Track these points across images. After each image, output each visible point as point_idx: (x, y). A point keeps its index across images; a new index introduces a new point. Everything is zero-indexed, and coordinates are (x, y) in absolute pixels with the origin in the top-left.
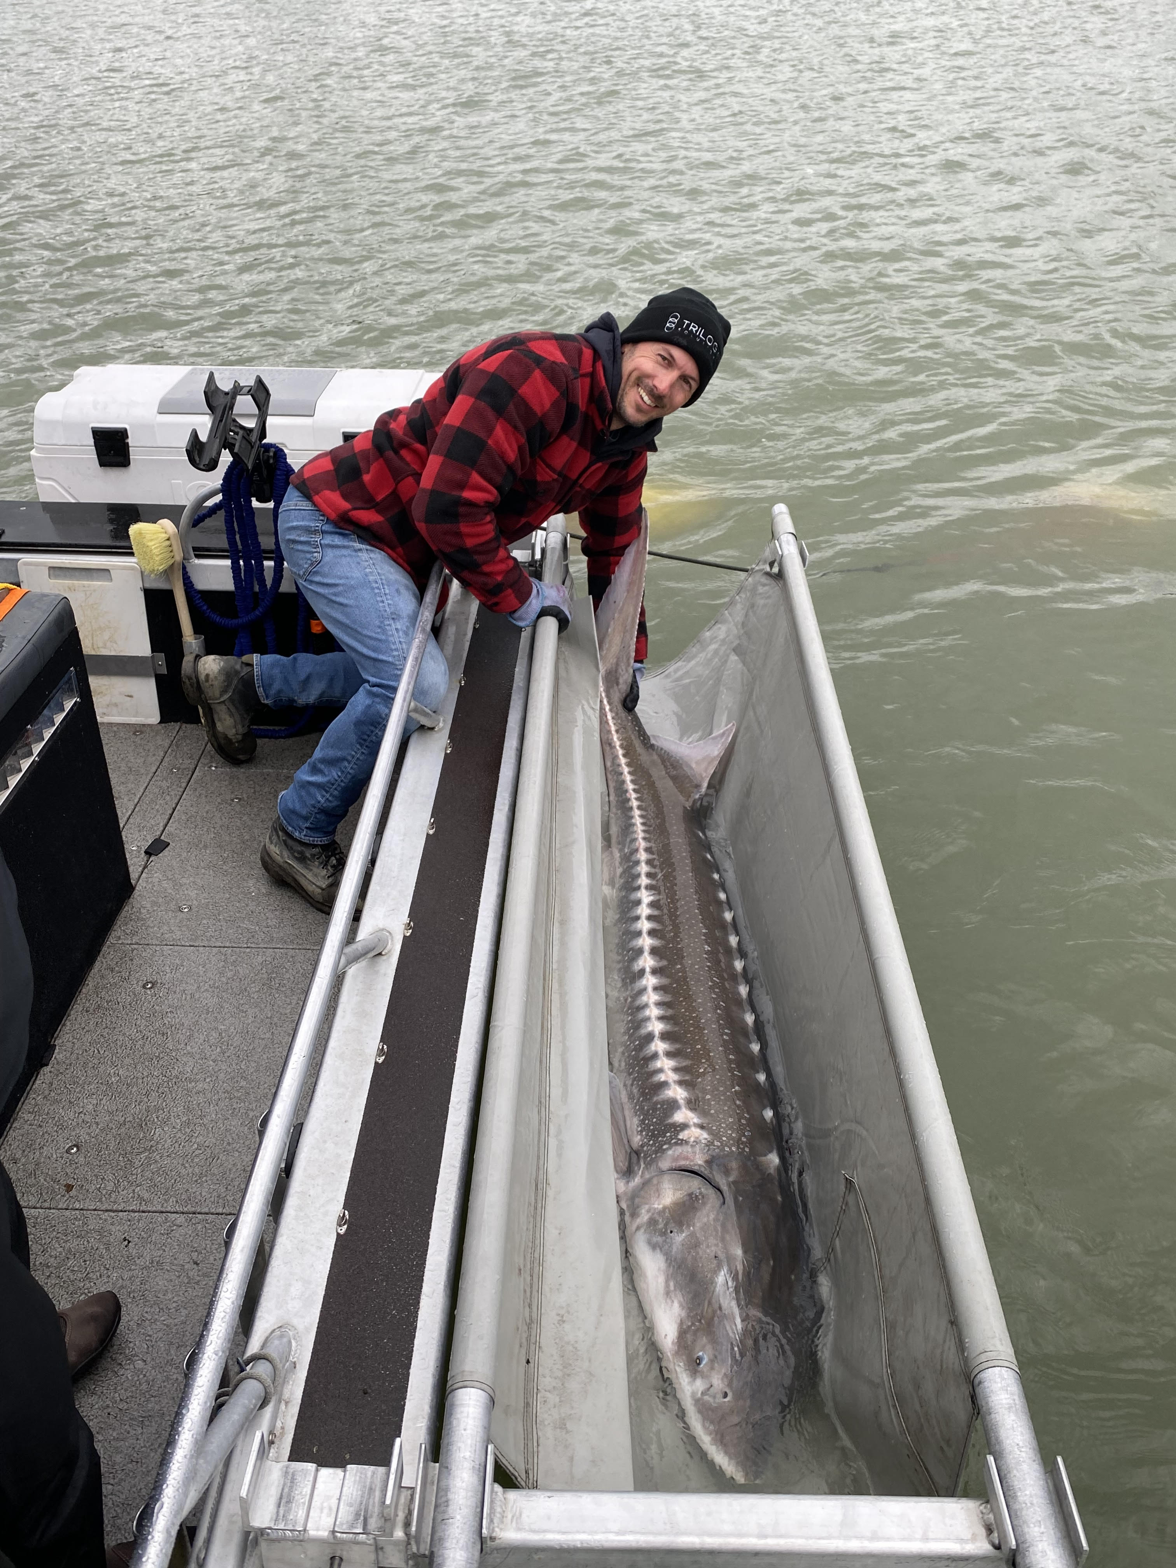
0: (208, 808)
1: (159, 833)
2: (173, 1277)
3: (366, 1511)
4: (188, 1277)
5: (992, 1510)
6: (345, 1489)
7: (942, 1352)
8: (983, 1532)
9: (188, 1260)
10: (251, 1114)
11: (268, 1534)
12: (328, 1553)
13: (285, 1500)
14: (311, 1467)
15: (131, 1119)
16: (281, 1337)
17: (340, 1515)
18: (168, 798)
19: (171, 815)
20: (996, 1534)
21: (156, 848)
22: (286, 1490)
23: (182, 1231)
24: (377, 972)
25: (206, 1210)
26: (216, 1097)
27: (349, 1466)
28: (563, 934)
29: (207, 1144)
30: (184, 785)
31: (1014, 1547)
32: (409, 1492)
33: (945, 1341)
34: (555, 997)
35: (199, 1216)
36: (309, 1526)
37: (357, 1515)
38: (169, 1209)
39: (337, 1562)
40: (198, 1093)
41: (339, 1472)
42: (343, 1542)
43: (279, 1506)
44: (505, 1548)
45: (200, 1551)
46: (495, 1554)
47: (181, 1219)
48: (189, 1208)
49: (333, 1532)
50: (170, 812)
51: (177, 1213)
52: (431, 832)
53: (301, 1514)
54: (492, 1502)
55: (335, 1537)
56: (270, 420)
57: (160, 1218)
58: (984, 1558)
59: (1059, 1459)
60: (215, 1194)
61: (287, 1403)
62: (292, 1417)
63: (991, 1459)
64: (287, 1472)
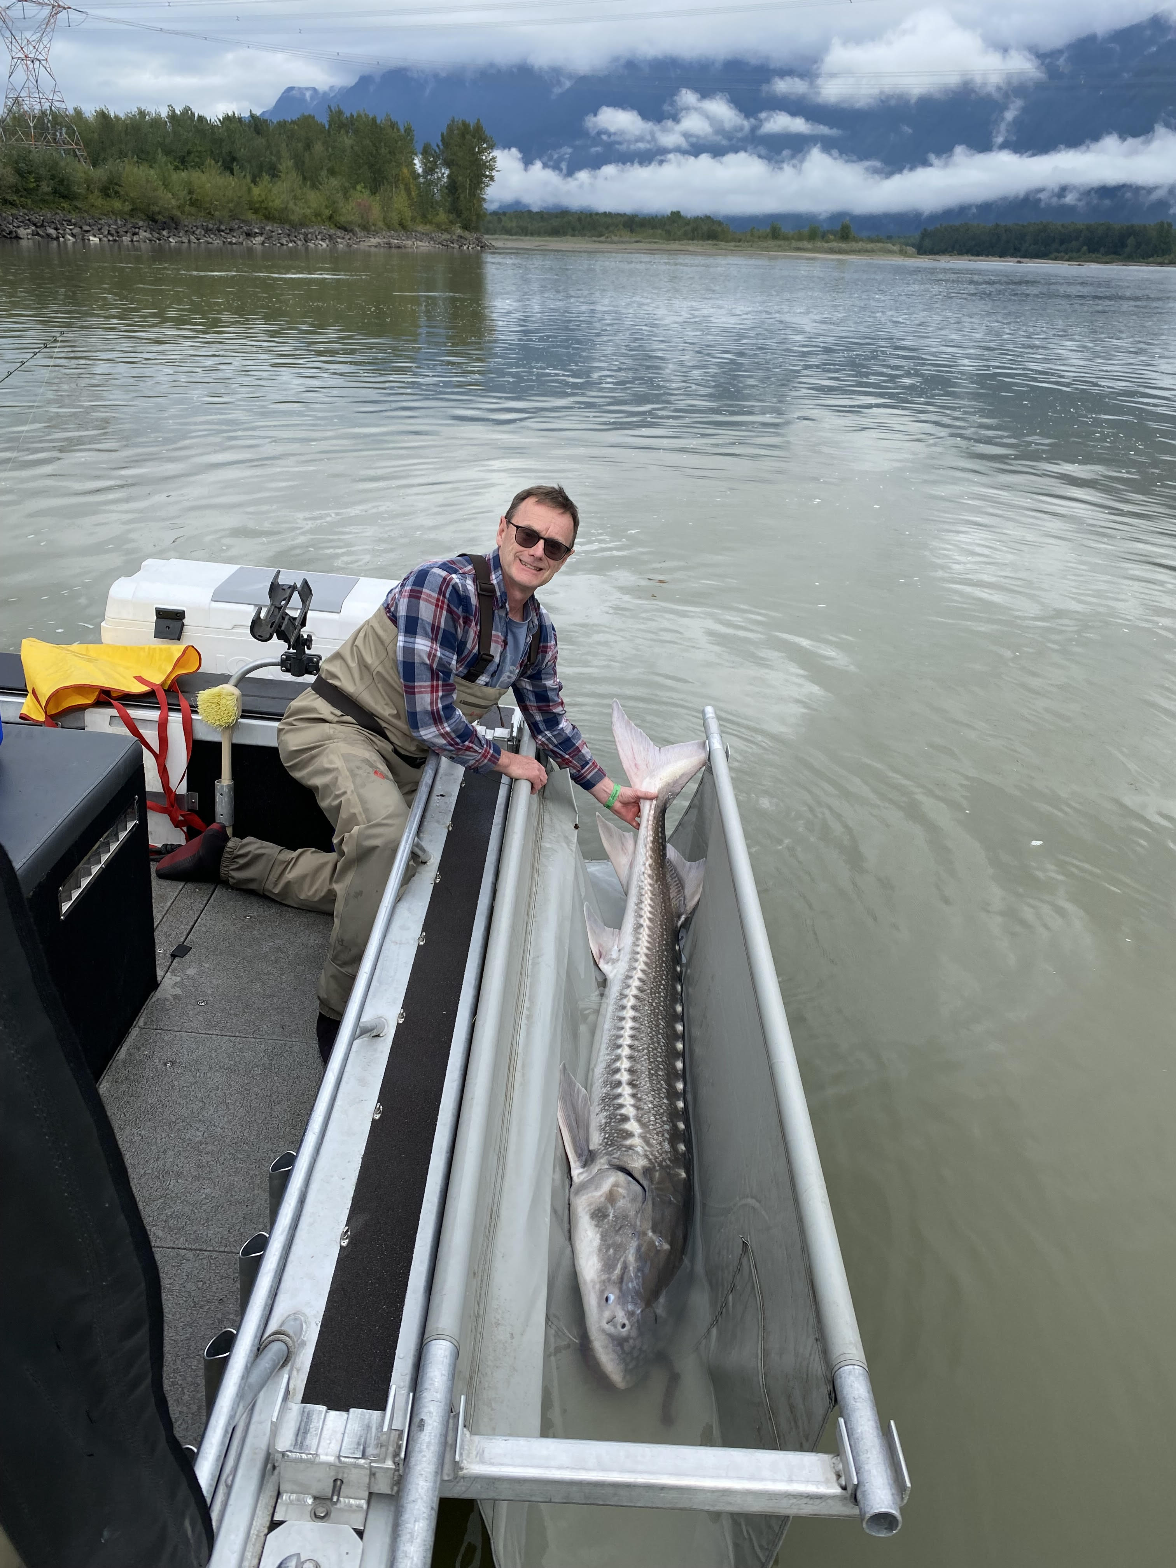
0: (224, 922)
1: (182, 940)
2: (181, 1302)
3: (365, 1443)
4: (194, 1302)
5: (841, 1460)
6: (348, 1426)
7: (808, 1364)
8: (834, 1477)
9: (194, 1288)
10: (252, 1173)
11: (288, 1456)
12: (332, 1474)
13: (302, 1431)
14: (323, 1408)
15: (149, 1171)
16: (295, 1319)
17: (344, 1444)
18: (191, 912)
19: (193, 926)
20: (843, 1478)
21: (181, 951)
22: (303, 1424)
23: (190, 1264)
24: (375, 1050)
25: (211, 1249)
26: (223, 1157)
27: (352, 1410)
28: (529, 1026)
29: (213, 1195)
30: (205, 902)
31: (856, 1482)
32: (397, 1433)
33: (810, 1355)
34: (518, 1075)
35: (206, 1253)
36: (320, 1451)
37: (359, 1444)
38: (180, 1246)
39: (339, 1482)
40: (208, 1153)
41: (344, 1414)
42: (346, 1466)
43: (297, 1435)
44: (470, 1477)
45: (228, 1476)
46: (462, 1483)
47: (190, 1255)
48: (197, 1246)
49: (339, 1457)
50: (192, 923)
51: (185, 1249)
52: (422, 943)
53: (315, 1442)
54: (462, 1441)
55: (340, 1461)
56: (310, 614)
57: (172, 1253)
58: (834, 1497)
59: (892, 1422)
60: (219, 1235)
61: (298, 1371)
62: (302, 1381)
63: (841, 1420)
64: (303, 1411)
